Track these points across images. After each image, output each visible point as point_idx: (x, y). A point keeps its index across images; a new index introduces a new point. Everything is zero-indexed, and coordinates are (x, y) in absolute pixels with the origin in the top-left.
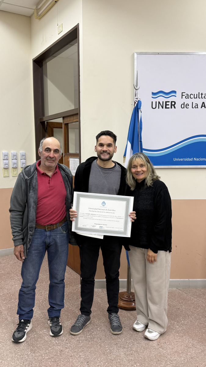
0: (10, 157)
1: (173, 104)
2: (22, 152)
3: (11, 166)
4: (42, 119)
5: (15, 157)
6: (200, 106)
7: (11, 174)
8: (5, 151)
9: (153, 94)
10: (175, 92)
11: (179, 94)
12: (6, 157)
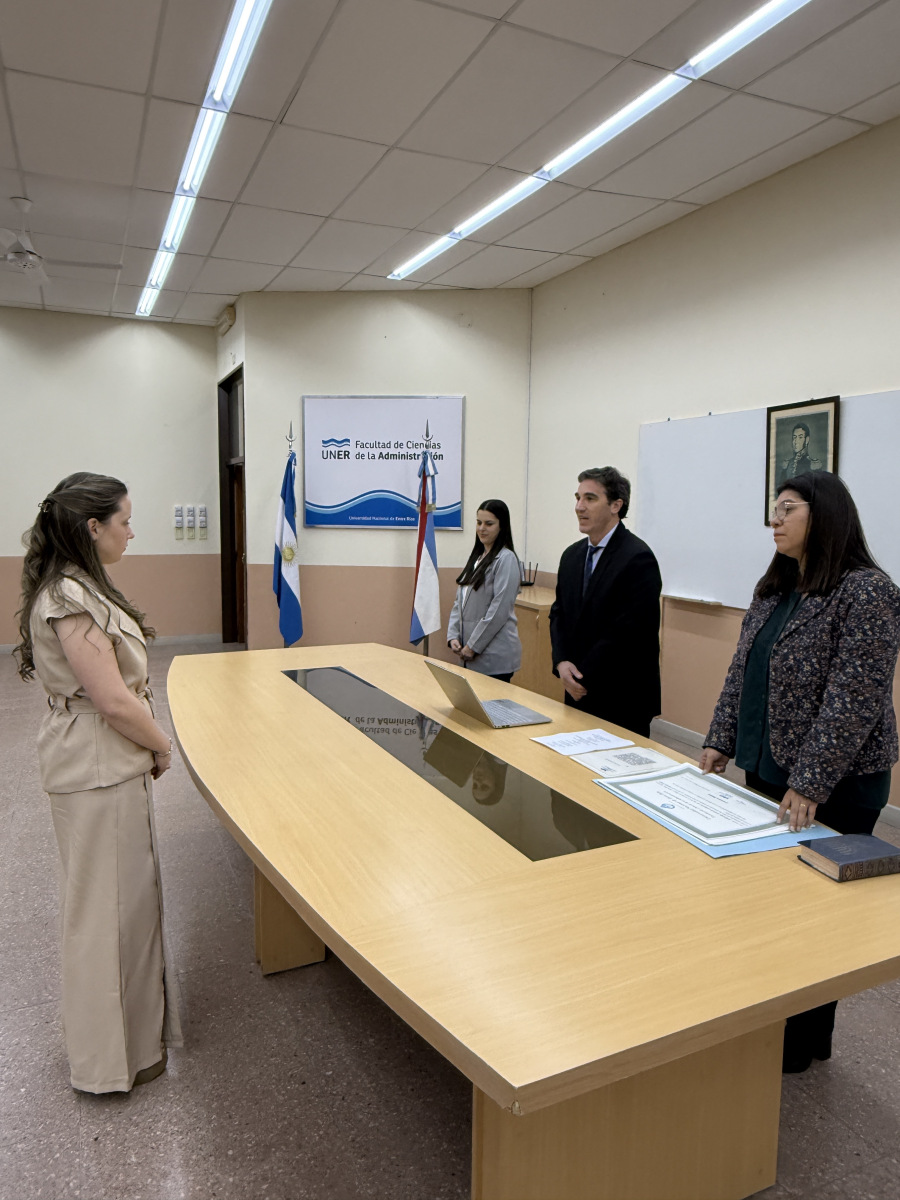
0: (185, 513)
1: (347, 455)
2: (202, 506)
3: (186, 524)
4: (230, 461)
5: (192, 512)
6: (377, 456)
7: (186, 537)
8: (178, 506)
9: (324, 442)
10: (348, 441)
11: (352, 443)
12: (179, 513)
